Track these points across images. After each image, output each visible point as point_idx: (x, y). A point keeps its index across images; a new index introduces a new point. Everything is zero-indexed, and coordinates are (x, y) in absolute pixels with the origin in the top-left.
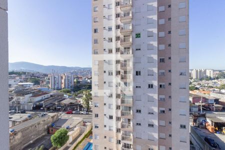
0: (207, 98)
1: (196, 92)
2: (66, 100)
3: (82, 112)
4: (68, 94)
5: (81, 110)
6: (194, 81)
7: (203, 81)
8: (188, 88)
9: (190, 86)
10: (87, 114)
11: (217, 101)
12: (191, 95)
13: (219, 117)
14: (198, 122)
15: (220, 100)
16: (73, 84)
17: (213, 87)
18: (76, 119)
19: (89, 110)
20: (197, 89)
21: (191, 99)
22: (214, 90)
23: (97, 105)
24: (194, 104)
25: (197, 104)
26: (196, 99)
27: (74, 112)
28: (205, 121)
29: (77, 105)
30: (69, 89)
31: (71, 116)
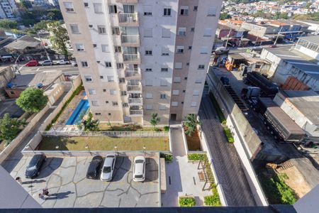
0: (237, 30)
1: (226, 23)
2: (14, 42)
3: (58, 62)
4: (14, 30)
5: (53, 59)
6: (228, 5)
7: (240, 4)
8: (218, 16)
9: (222, 13)
10: (67, 64)
11: (246, 34)
12: (219, 26)
13: (240, 54)
14: (218, 61)
15: (249, 33)
16: (15, 8)
17: (248, 14)
18: (51, 73)
19: (68, 57)
20: (229, 17)
21: (218, 33)
22: (248, 19)
23: (82, 47)
24: (220, 39)
25: (223, 39)
26: (224, 31)
27: (41, 63)
28: (226, 59)
29: (43, 50)
30: (13, 21)
31: (38, 69)
